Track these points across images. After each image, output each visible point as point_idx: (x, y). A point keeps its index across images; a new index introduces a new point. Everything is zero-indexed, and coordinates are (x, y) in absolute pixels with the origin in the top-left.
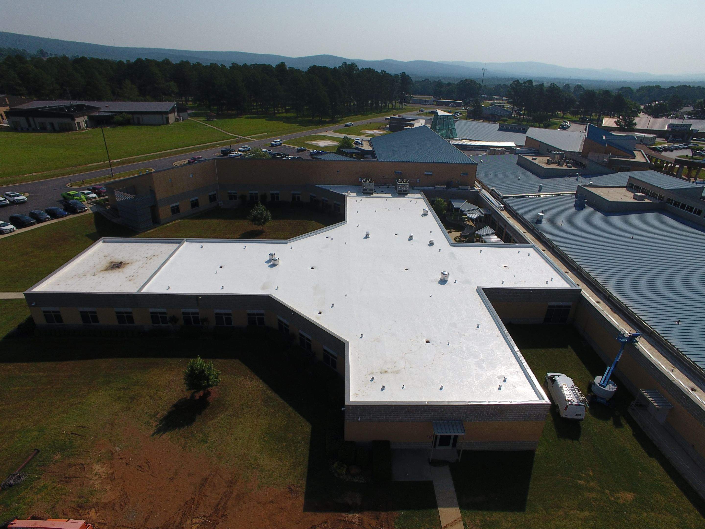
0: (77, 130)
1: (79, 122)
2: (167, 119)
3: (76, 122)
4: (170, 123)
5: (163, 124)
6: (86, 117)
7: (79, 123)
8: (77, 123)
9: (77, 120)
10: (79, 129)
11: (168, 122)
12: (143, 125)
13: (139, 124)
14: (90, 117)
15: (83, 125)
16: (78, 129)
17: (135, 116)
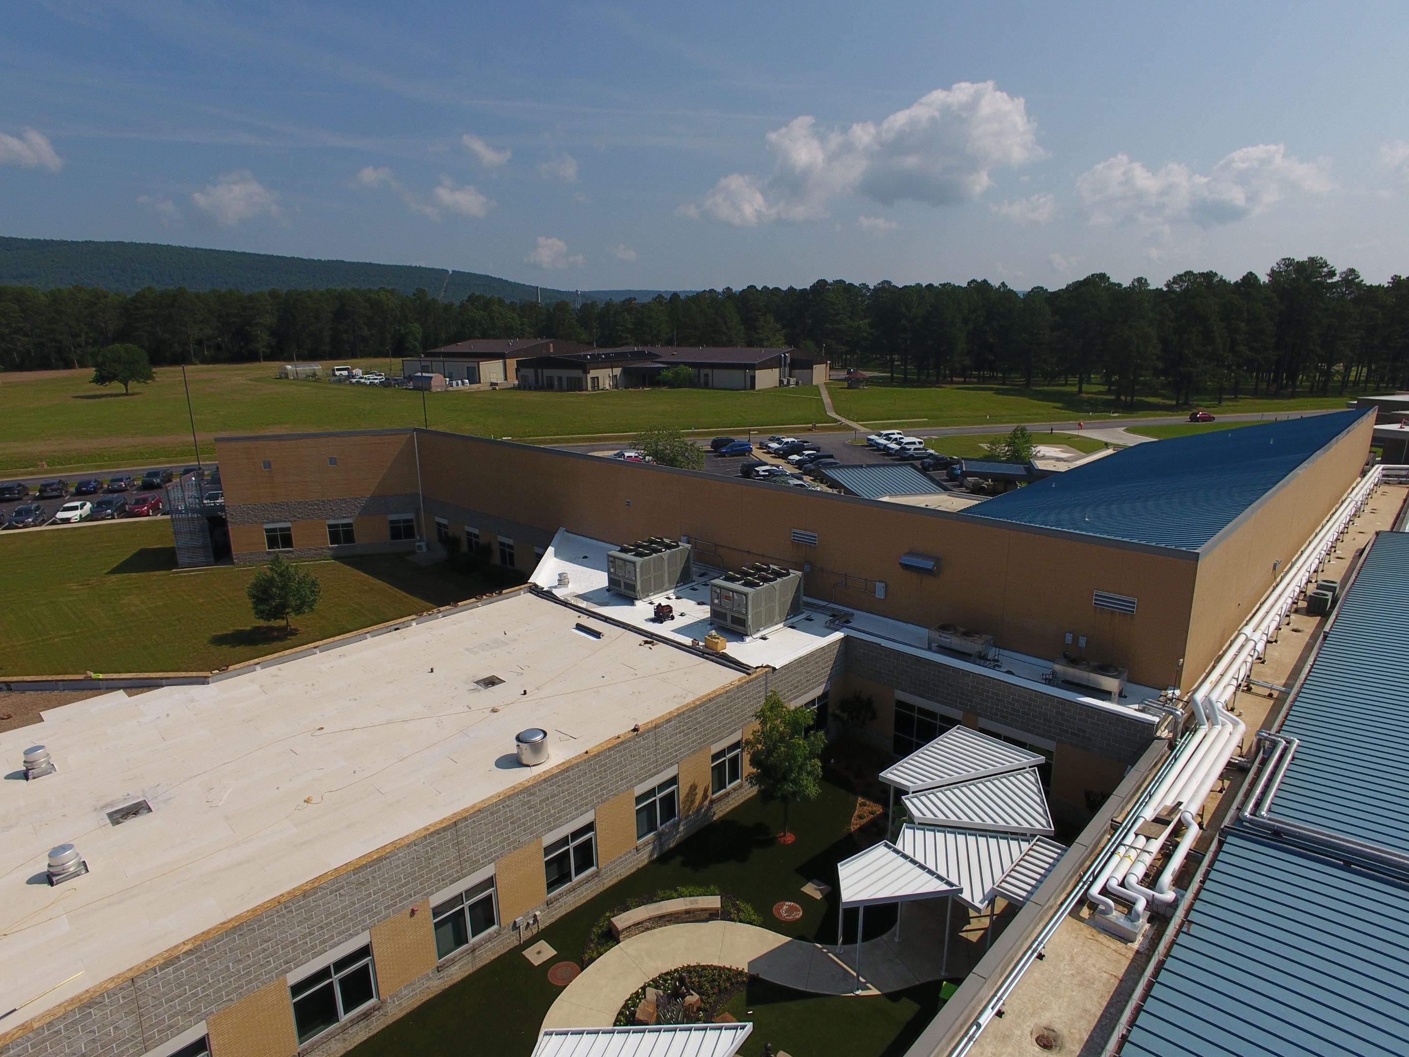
0: (587, 390)
1: (598, 378)
2: (753, 378)
3: (589, 376)
4: (757, 388)
5: (745, 389)
6: (618, 371)
7: (595, 379)
8: (593, 378)
9: (593, 373)
10: (593, 387)
11: (753, 386)
12: (713, 388)
13: (706, 386)
14: (625, 371)
15: (606, 383)
16: (590, 388)
17: (704, 371)
